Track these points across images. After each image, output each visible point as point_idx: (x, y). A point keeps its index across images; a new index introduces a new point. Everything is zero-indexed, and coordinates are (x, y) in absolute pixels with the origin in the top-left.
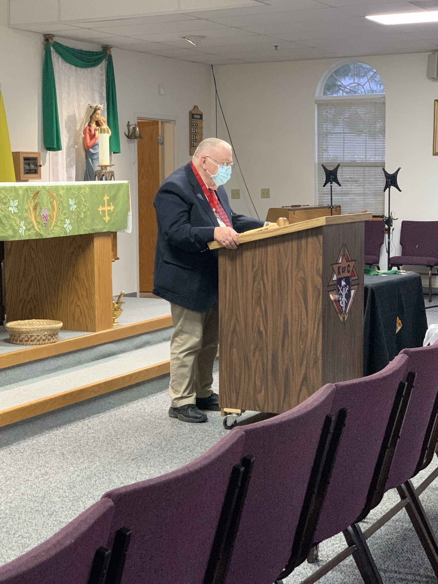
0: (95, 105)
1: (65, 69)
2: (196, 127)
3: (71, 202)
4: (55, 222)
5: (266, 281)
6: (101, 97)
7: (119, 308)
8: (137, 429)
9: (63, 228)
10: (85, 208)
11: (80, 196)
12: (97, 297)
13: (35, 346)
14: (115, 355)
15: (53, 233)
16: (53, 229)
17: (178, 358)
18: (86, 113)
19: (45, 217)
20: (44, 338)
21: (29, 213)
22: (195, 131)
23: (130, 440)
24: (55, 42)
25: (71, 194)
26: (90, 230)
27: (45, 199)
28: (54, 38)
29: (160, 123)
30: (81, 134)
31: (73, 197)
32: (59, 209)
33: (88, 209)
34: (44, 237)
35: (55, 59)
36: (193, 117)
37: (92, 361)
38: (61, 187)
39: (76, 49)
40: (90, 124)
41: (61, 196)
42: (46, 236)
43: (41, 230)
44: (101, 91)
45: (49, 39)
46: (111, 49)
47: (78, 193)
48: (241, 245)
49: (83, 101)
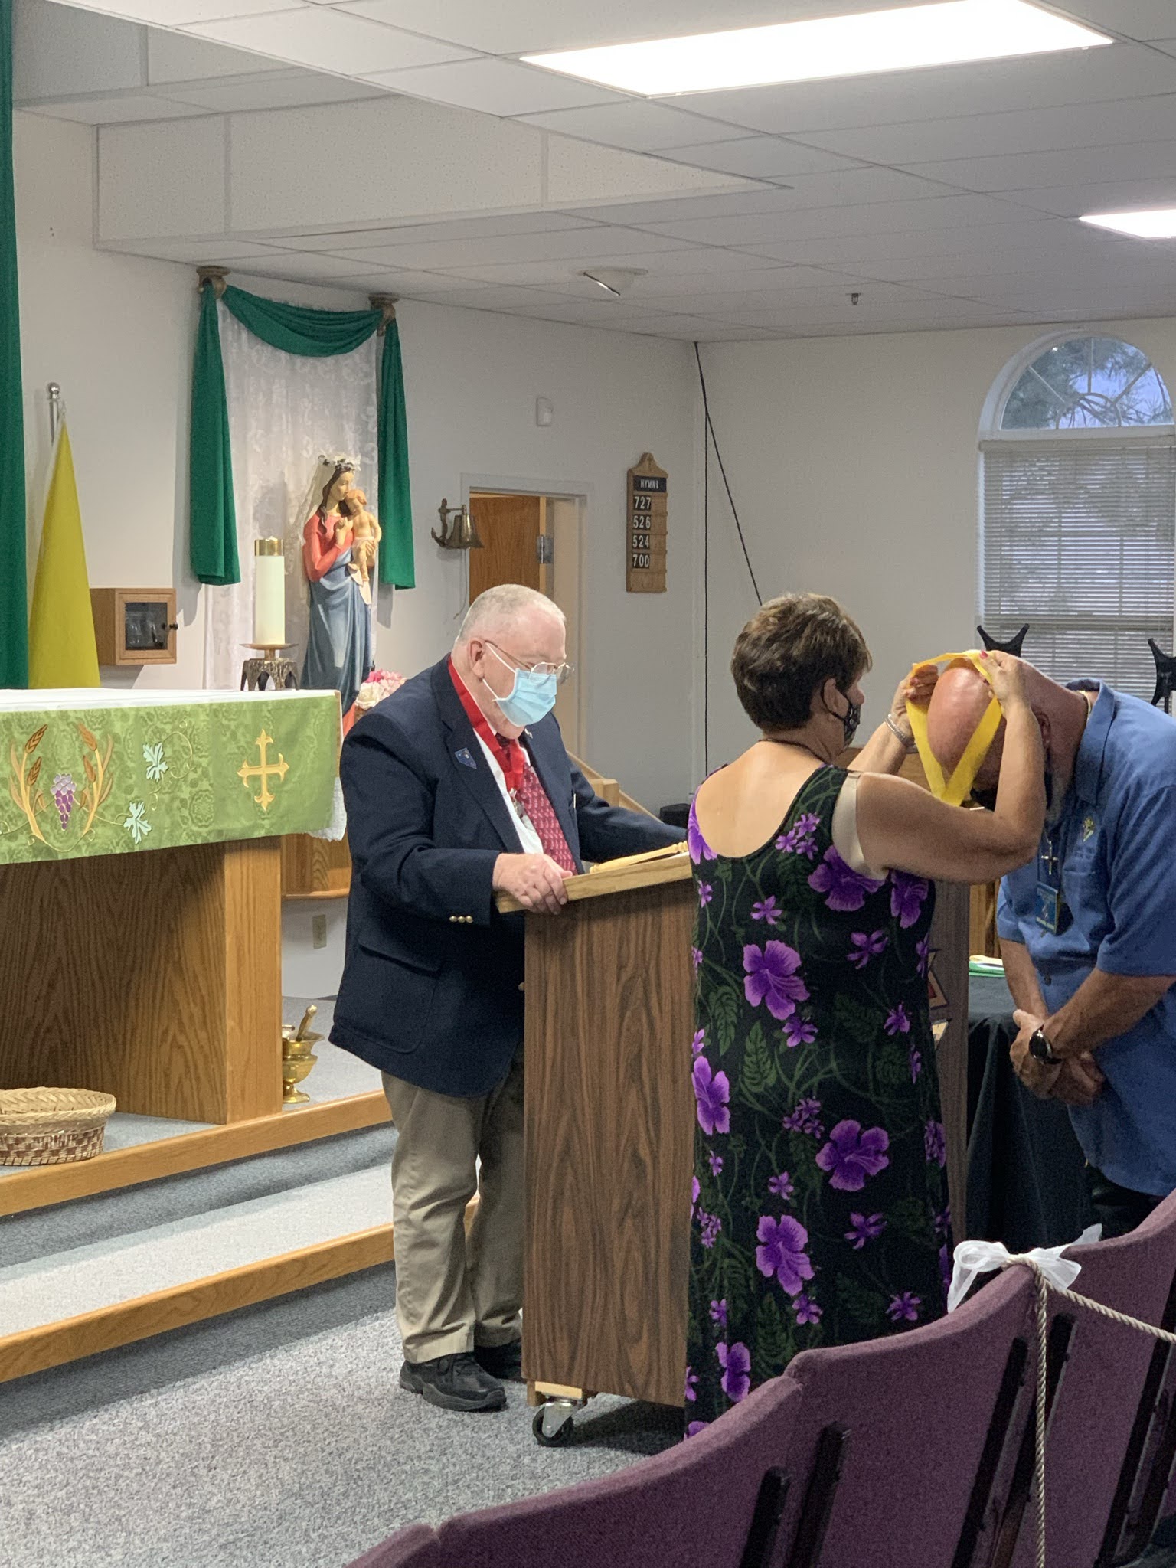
0: (337, 459)
1: (259, 360)
2: (644, 513)
3: (150, 755)
4: (96, 812)
5: (655, 1012)
6: (364, 432)
7: (305, 1052)
8: (282, 1434)
9: (123, 829)
10: (195, 771)
11: (180, 738)
12: (230, 1023)
13: (27, 1169)
14: (287, 1189)
15: (88, 845)
16: (90, 832)
17: (408, 1222)
18: (315, 479)
19: (65, 801)
20: (53, 1145)
21: (14, 790)
22: (644, 524)
23: (245, 1472)
24: (230, 288)
25: (150, 732)
26: (209, 833)
27: (65, 748)
28: (225, 278)
29: (543, 502)
30: (297, 538)
31: (156, 741)
32: (112, 775)
33: (205, 774)
34: (60, 858)
35: (230, 333)
36: (637, 487)
37: (212, 1208)
38: (119, 714)
39: (291, 304)
40: (324, 510)
41: (116, 738)
42: (66, 851)
43: (52, 838)
44: (364, 417)
45: (214, 281)
46: (395, 305)
47: (172, 730)
48: (573, 906)
49: (310, 448)
